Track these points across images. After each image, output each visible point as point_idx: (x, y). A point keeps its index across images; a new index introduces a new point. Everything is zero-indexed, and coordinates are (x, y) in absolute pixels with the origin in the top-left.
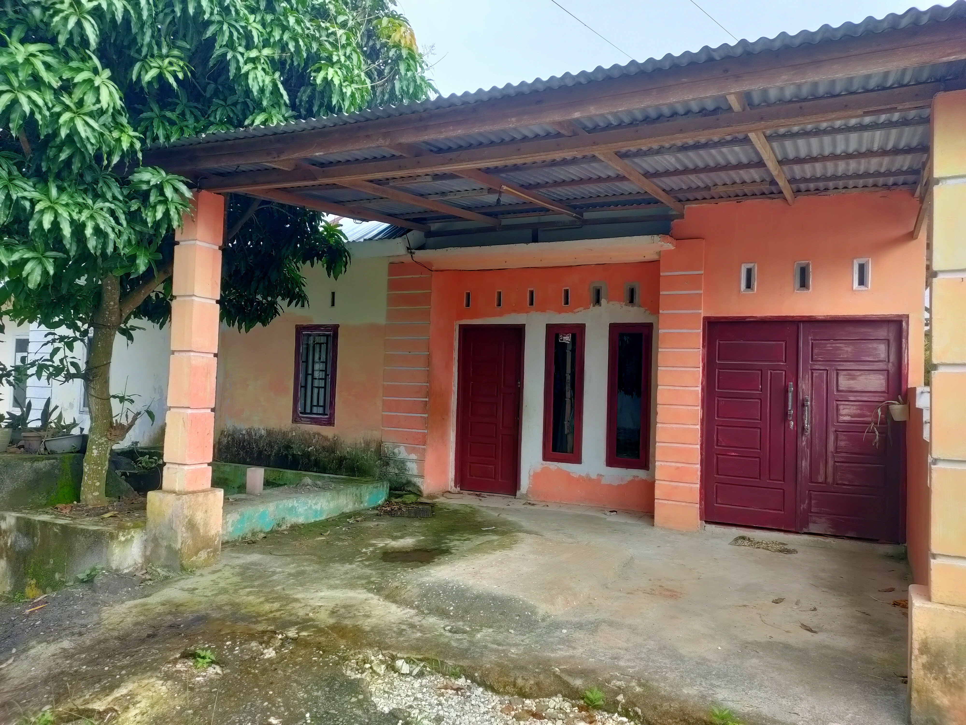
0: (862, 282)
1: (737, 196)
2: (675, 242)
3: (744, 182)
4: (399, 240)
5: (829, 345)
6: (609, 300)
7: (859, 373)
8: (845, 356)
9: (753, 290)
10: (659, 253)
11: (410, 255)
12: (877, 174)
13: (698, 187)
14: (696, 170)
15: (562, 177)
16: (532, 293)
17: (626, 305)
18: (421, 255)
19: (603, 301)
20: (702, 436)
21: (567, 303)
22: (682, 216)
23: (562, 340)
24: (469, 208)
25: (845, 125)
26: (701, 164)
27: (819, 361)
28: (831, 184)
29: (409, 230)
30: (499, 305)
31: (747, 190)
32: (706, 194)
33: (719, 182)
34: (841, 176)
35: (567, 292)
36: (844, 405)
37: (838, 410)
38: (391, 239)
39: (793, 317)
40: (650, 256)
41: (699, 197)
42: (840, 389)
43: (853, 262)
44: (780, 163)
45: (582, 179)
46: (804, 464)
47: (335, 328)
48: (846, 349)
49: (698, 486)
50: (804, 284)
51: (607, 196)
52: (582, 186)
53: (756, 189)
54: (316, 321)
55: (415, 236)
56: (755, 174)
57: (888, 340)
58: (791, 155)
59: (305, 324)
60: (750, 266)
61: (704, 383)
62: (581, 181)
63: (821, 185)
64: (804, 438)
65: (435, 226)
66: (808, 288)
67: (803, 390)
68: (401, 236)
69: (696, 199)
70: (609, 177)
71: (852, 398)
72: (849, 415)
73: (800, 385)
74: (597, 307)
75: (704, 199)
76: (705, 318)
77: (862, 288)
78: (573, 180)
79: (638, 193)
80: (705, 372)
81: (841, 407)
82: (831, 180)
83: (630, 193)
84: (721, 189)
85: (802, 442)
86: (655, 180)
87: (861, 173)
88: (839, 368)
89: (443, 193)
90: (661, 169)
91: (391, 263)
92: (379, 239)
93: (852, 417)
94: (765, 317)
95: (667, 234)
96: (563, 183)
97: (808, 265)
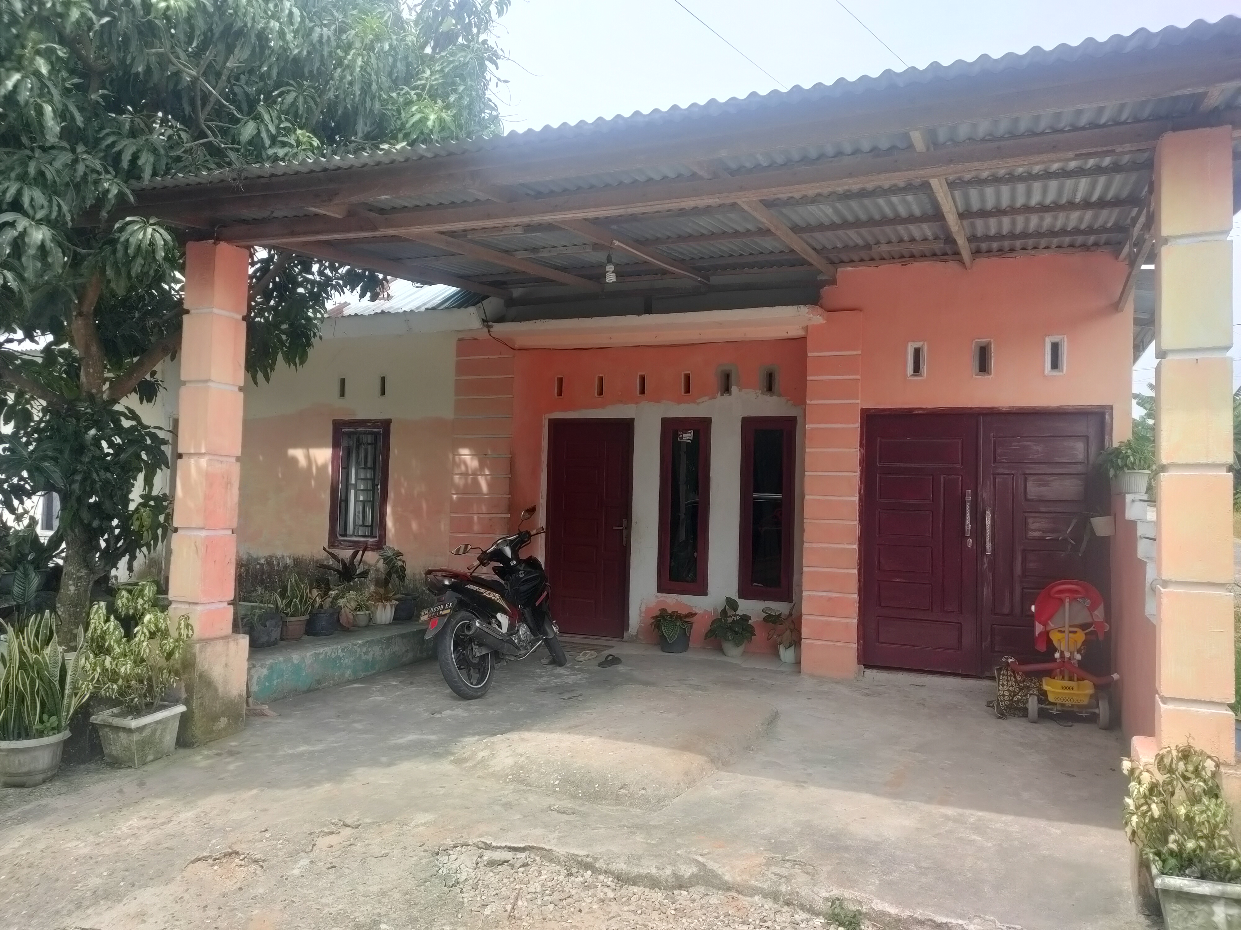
0: (1055, 365)
1: (902, 257)
2: (825, 313)
3: (913, 240)
4: (472, 310)
5: (1015, 444)
6: (741, 388)
7: (1051, 478)
8: (1035, 457)
9: (922, 375)
10: (806, 328)
11: (486, 330)
12: (1077, 231)
13: (856, 246)
14: (857, 224)
15: (689, 230)
16: (643, 379)
17: (762, 393)
18: (499, 329)
19: (734, 389)
20: (860, 558)
21: (687, 391)
22: (833, 282)
23: (682, 438)
24: (564, 269)
25: (1045, 170)
26: (863, 217)
27: (1004, 463)
28: (1018, 243)
29: (486, 297)
30: (601, 393)
31: (915, 248)
32: (864, 254)
33: (883, 240)
34: (1031, 234)
35: (687, 377)
36: (1033, 517)
37: (1026, 524)
38: (462, 309)
39: (971, 408)
40: (795, 331)
41: (855, 258)
42: (1029, 497)
43: (1044, 340)
44: (961, 216)
45: (713, 233)
46: (986, 591)
47: (386, 424)
48: (1036, 448)
49: (856, 621)
50: (984, 367)
51: (742, 255)
52: (712, 242)
53: (926, 248)
54: (361, 415)
55: (492, 304)
56: (927, 230)
57: (1087, 437)
58: (975, 206)
59: (346, 418)
60: (918, 345)
61: (862, 491)
62: (713, 235)
63: (1006, 244)
64: (985, 560)
65: (517, 292)
66: (989, 373)
67: (983, 500)
68: (474, 304)
69: (852, 261)
70: (748, 231)
71: (1043, 509)
72: (1040, 530)
73: (980, 494)
74: (726, 396)
75: (862, 260)
76: (863, 410)
77: (1055, 373)
78: (702, 235)
79: (782, 252)
80: (864, 478)
81: (1030, 521)
82: (1020, 239)
83: (772, 252)
84: (884, 248)
85: (982, 565)
86: (805, 236)
87: (1056, 229)
88: (1028, 472)
89: (534, 250)
90: (813, 222)
91: (461, 340)
92: (447, 308)
93: (1043, 532)
94: (937, 409)
95: (816, 304)
96: (690, 237)
97: (989, 344)
